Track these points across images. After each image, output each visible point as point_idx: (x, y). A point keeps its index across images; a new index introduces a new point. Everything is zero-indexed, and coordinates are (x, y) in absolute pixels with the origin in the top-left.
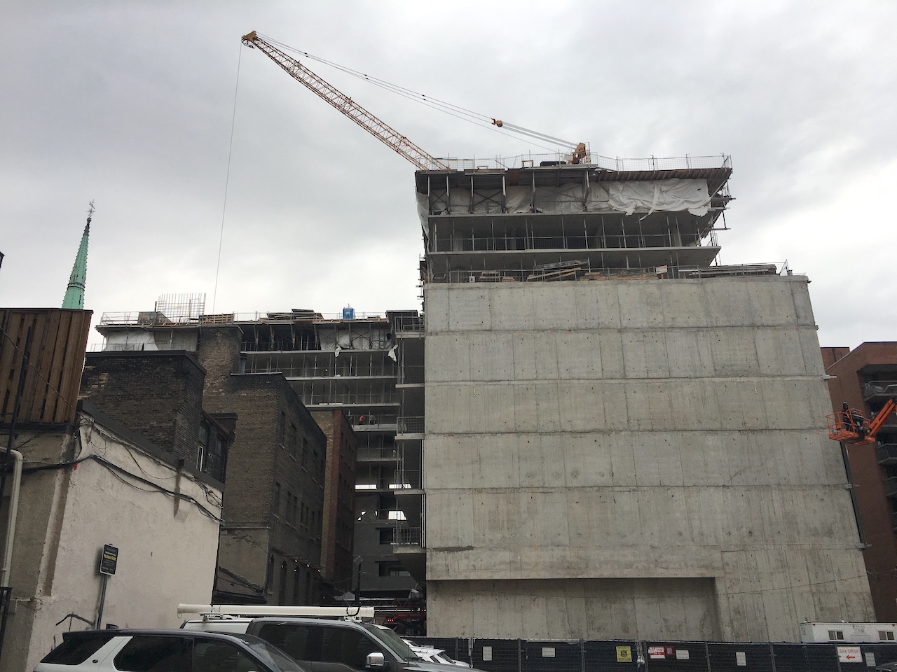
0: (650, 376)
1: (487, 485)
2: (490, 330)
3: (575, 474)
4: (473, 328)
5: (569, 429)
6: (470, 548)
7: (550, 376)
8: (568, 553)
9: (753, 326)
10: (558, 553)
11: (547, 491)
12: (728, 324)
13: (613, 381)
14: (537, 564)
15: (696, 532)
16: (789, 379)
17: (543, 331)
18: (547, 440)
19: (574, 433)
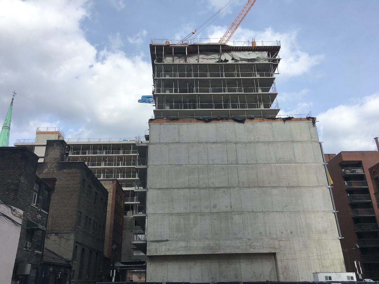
0: (248, 163)
1: (175, 212)
2: (178, 143)
3: (215, 206)
4: (171, 142)
5: (212, 186)
6: (167, 240)
7: (205, 163)
8: (211, 242)
9: (292, 141)
10: (207, 242)
11: (202, 214)
12: (282, 140)
13: (232, 165)
14: (197, 247)
15: (268, 232)
16: (308, 164)
17: (202, 143)
18: (203, 191)
19: (215, 188)
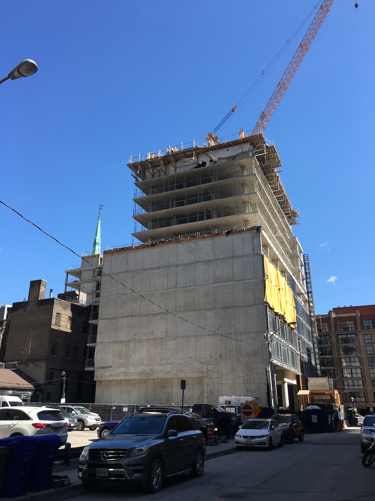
1: (119, 340)
3: (152, 333)
4: (120, 271)
5: (152, 313)
6: (111, 367)
7: (147, 290)
8: (146, 368)
9: (233, 257)
10: (143, 368)
11: (141, 341)
13: (171, 290)
14: (134, 373)
15: (198, 356)
16: (246, 281)
17: (146, 270)
18: (143, 318)
19: (154, 315)
